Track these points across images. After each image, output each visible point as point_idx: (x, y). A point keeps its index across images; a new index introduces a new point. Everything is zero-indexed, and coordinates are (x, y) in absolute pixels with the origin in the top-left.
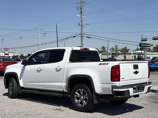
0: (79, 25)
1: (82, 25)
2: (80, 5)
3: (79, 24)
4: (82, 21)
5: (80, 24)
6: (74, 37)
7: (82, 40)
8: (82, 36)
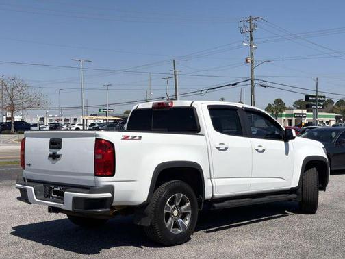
0: (247, 62)
1: (252, 63)
2: (247, 24)
3: (247, 60)
4: (252, 54)
5: (249, 61)
6: (233, 85)
7: (252, 90)
8: (252, 84)
